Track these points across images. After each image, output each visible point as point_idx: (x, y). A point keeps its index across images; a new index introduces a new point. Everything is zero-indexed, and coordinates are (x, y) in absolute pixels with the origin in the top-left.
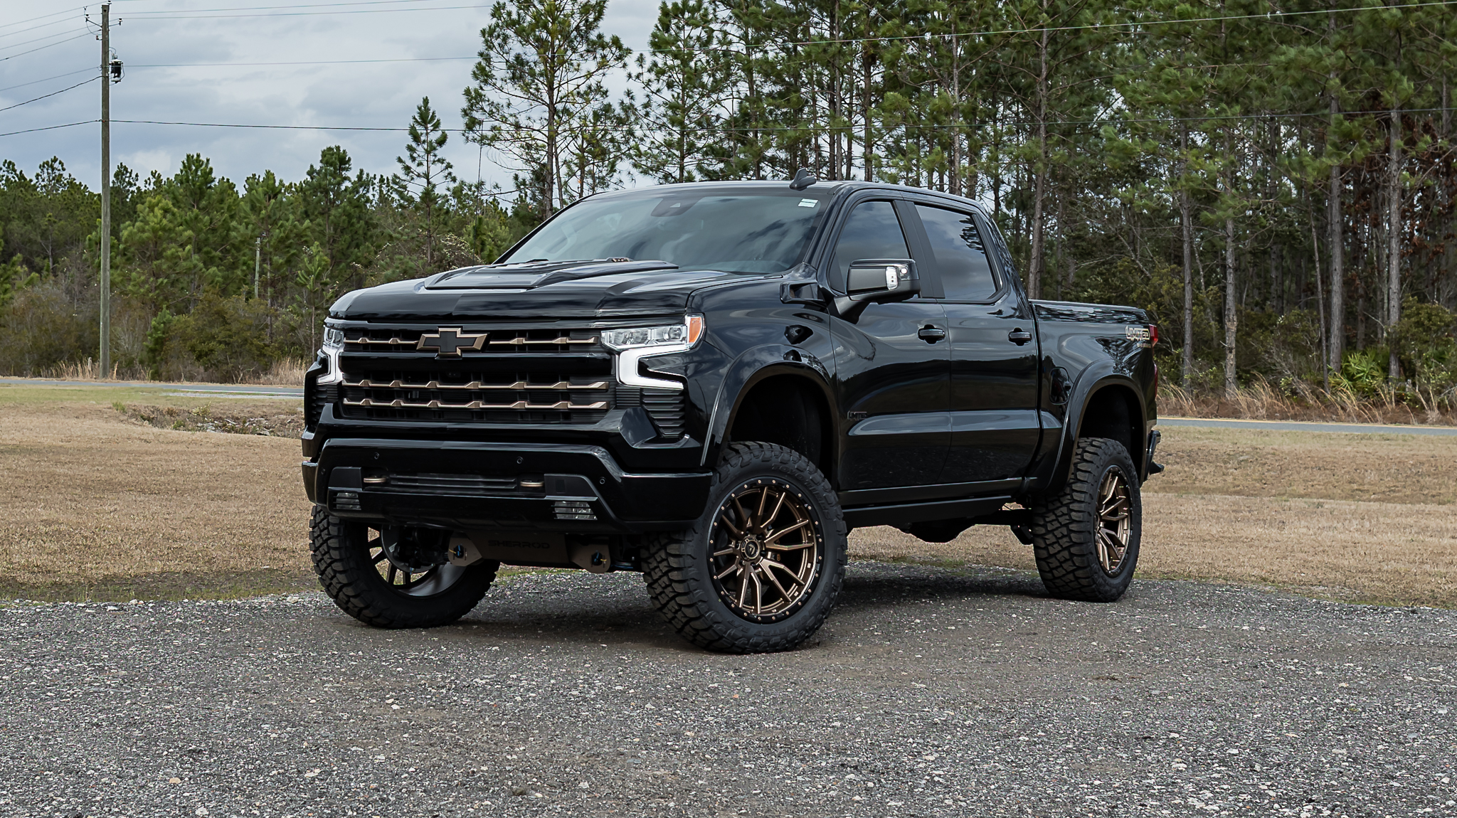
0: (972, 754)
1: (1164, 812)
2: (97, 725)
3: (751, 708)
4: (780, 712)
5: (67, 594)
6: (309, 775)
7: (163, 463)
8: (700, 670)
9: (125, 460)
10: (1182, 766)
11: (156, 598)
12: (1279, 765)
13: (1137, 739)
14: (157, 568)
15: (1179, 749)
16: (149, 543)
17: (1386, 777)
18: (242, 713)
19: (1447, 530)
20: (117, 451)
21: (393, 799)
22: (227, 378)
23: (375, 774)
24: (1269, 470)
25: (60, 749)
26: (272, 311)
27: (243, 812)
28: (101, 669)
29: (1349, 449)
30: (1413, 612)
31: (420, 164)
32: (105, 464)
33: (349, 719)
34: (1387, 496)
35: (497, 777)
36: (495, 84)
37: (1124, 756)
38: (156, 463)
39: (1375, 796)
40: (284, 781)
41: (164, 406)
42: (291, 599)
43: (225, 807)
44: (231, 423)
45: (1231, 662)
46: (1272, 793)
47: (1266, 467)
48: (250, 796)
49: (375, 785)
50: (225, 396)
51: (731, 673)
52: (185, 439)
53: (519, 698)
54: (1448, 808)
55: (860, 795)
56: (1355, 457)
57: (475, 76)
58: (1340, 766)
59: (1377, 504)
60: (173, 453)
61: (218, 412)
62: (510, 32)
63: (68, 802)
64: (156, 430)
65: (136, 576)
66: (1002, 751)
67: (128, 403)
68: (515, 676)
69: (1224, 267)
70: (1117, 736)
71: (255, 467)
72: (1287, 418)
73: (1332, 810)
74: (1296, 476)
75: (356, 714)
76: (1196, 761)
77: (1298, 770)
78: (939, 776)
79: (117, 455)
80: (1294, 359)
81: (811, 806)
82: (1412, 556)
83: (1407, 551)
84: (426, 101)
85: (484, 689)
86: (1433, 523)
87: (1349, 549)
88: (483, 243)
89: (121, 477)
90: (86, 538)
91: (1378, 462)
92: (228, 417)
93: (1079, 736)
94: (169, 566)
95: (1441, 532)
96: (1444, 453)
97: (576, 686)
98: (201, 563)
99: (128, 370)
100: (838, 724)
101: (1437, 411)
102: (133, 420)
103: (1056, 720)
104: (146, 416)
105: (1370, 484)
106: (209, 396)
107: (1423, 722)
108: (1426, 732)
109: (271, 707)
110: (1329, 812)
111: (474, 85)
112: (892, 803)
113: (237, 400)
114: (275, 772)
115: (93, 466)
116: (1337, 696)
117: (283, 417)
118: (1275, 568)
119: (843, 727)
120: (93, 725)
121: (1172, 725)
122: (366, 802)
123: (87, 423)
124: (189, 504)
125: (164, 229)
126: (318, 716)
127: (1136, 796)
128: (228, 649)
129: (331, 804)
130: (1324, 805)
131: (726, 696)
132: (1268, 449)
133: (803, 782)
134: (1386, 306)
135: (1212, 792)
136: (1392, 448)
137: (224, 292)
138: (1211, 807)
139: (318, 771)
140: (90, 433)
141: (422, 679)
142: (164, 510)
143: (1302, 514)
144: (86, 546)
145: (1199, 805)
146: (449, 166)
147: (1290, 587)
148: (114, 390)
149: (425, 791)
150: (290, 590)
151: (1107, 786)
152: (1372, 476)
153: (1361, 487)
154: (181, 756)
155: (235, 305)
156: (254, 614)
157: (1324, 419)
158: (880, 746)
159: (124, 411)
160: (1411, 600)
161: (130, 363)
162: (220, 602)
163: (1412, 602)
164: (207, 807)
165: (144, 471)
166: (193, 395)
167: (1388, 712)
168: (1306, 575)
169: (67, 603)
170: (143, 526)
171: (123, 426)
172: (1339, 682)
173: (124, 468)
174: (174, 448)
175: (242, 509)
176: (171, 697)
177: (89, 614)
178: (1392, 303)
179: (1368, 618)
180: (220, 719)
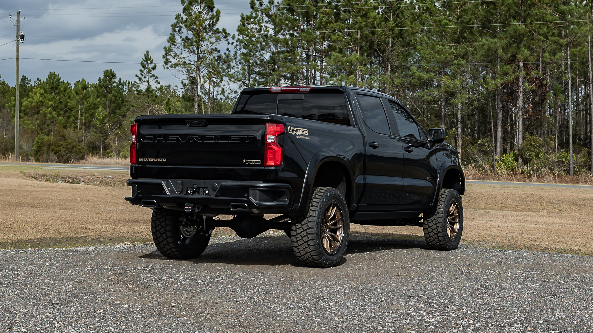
0: (347, 302)
1: (414, 322)
2: (17, 295)
3: (267, 286)
4: (277, 288)
5: (3, 246)
6: (98, 312)
7: (41, 195)
8: (248, 273)
9: (25, 194)
10: (423, 306)
11: (39, 248)
12: (457, 306)
13: (408, 297)
14: (39, 236)
15: (422, 300)
16: (36, 226)
17: (495, 310)
18: (73, 290)
19: (534, 222)
20: (22, 191)
21: (130, 320)
22: (67, 161)
23: (124, 311)
24: (471, 199)
25: (3, 303)
26: (85, 135)
27: (73, 325)
28: (18, 274)
29: (501, 191)
30: (516, 251)
31: (145, 77)
32: (17, 196)
33: (114, 291)
34: (514, 210)
35: (170, 312)
36: (176, 45)
37: (402, 303)
38: (38, 195)
39: (490, 316)
40: (89, 314)
41: (41, 172)
42: (92, 248)
43: (66, 324)
44: (68, 179)
45: (445, 269)
46: (453, 315)
47: (470, 198)
48: (76, 320)
49: (124, 315)
50: (66, 169)
51: (260, 274)
52: (50, 186)
53: (179, 284)
54: (515, 320)
55: (304, 317)
56: (503, 194)
57: (168, 41)
58: (479, 306)
59: (510, 212)
60: (45, 191)
61: (63, 175)
62: (182, 25)
63: (6, 323)
64: (38, 182)
65: (31, 239)
66: (358, 301)
67: (26, 171)
68: (178, 276)
69: (457, 121)
70: (400, 296)
71: (78, 196)
72: (480, 179)
73: (474, 321)
74: (481, 201)
75: (117, 290)
76: (427, 304)
77: (464, 307)
78: (334, 310)
79: (22, 192)
80: (483, 157)
81: (286, 321)
82: (519, 231)
83: (517, 230)
84: (148, 52)
85: (166, 280)
86: (529, 219)
87: (496, 229)
88: (170, 109)
89: (24, 201)
90: (10, 225)
91: (512, 196)
92: (67, 177)
93: (387, 296)
94: (44, 235)
95: (531, 222)
96: (537, 193)
97: (201, 279)
98: (56, 234)
99: (25, 158)
100: (298, 292)
101: (536, 177)
102: (28, 178)
103: (379, 290)
104: (33, 176)
105: (508, 204)
106: (59, 168)
107: (512, 290)
108: (512, 294)
109: (84, 288)
110: (473, 322)
111: (168, 45)
112: (316, 320)
113: (70, 171)
114: (86, 311)
115: (13, 196)
116: (482, 281)
117: (89, 177)
118: (468, 236)
119: (300, 293)
120: (15, 295)
121: (421, 292)
122: (120, 321)
123: (10, 179)
124: (51, 211)
125: (41, 102)
126: (102, 290)
127: (404, 317)
128: (67, 266)
129: (107, 322)
130: (471, 319)
131: (257, 282)
132: (471, 191)
133: (284, 313)
134: (517, 137)
135: (432, 315)
136: (517, 191)
137: (65, 127)
138: (431, 320)
139: (102, 310)
140: (11, 183)
141: (142, 277)
142: (41, 214)
143: (481, 215)
144: (10, 228)
145: (427, 320)
146: (157, 78)
147: (472, 243)
148: (20, 166)
149: (142, 317)
150: (91, 244)
151: (395, 313)
152: (509, 202)
153: (505, 206)
154: (50, 306)
155: (70, 132)
156: (78, 253)
157: (494, 179)
158: (313, 300)
159: (24, 174)
160: (516, 247)
161: (27, 156)
162: (64, 249)
163: (515, 248)
164: (60, 324)
165: (33, 199)
166: (53, 168)
167: (500, 287)
168: (479, 238)
169: (4, 250)
170: (33, 220)
171: (24, 181)
172: (484, 276)
173: (25, 197)
174: (45, 189)
175: (73, 213)
176: (45, 284)
177: (12, 254)
178: (520, 136)
179: (499, 253)
180: (65, 292)
